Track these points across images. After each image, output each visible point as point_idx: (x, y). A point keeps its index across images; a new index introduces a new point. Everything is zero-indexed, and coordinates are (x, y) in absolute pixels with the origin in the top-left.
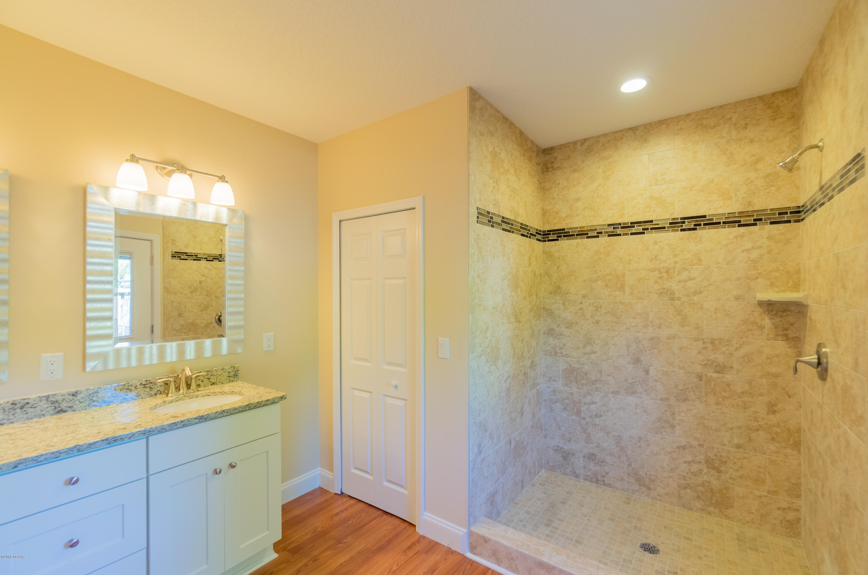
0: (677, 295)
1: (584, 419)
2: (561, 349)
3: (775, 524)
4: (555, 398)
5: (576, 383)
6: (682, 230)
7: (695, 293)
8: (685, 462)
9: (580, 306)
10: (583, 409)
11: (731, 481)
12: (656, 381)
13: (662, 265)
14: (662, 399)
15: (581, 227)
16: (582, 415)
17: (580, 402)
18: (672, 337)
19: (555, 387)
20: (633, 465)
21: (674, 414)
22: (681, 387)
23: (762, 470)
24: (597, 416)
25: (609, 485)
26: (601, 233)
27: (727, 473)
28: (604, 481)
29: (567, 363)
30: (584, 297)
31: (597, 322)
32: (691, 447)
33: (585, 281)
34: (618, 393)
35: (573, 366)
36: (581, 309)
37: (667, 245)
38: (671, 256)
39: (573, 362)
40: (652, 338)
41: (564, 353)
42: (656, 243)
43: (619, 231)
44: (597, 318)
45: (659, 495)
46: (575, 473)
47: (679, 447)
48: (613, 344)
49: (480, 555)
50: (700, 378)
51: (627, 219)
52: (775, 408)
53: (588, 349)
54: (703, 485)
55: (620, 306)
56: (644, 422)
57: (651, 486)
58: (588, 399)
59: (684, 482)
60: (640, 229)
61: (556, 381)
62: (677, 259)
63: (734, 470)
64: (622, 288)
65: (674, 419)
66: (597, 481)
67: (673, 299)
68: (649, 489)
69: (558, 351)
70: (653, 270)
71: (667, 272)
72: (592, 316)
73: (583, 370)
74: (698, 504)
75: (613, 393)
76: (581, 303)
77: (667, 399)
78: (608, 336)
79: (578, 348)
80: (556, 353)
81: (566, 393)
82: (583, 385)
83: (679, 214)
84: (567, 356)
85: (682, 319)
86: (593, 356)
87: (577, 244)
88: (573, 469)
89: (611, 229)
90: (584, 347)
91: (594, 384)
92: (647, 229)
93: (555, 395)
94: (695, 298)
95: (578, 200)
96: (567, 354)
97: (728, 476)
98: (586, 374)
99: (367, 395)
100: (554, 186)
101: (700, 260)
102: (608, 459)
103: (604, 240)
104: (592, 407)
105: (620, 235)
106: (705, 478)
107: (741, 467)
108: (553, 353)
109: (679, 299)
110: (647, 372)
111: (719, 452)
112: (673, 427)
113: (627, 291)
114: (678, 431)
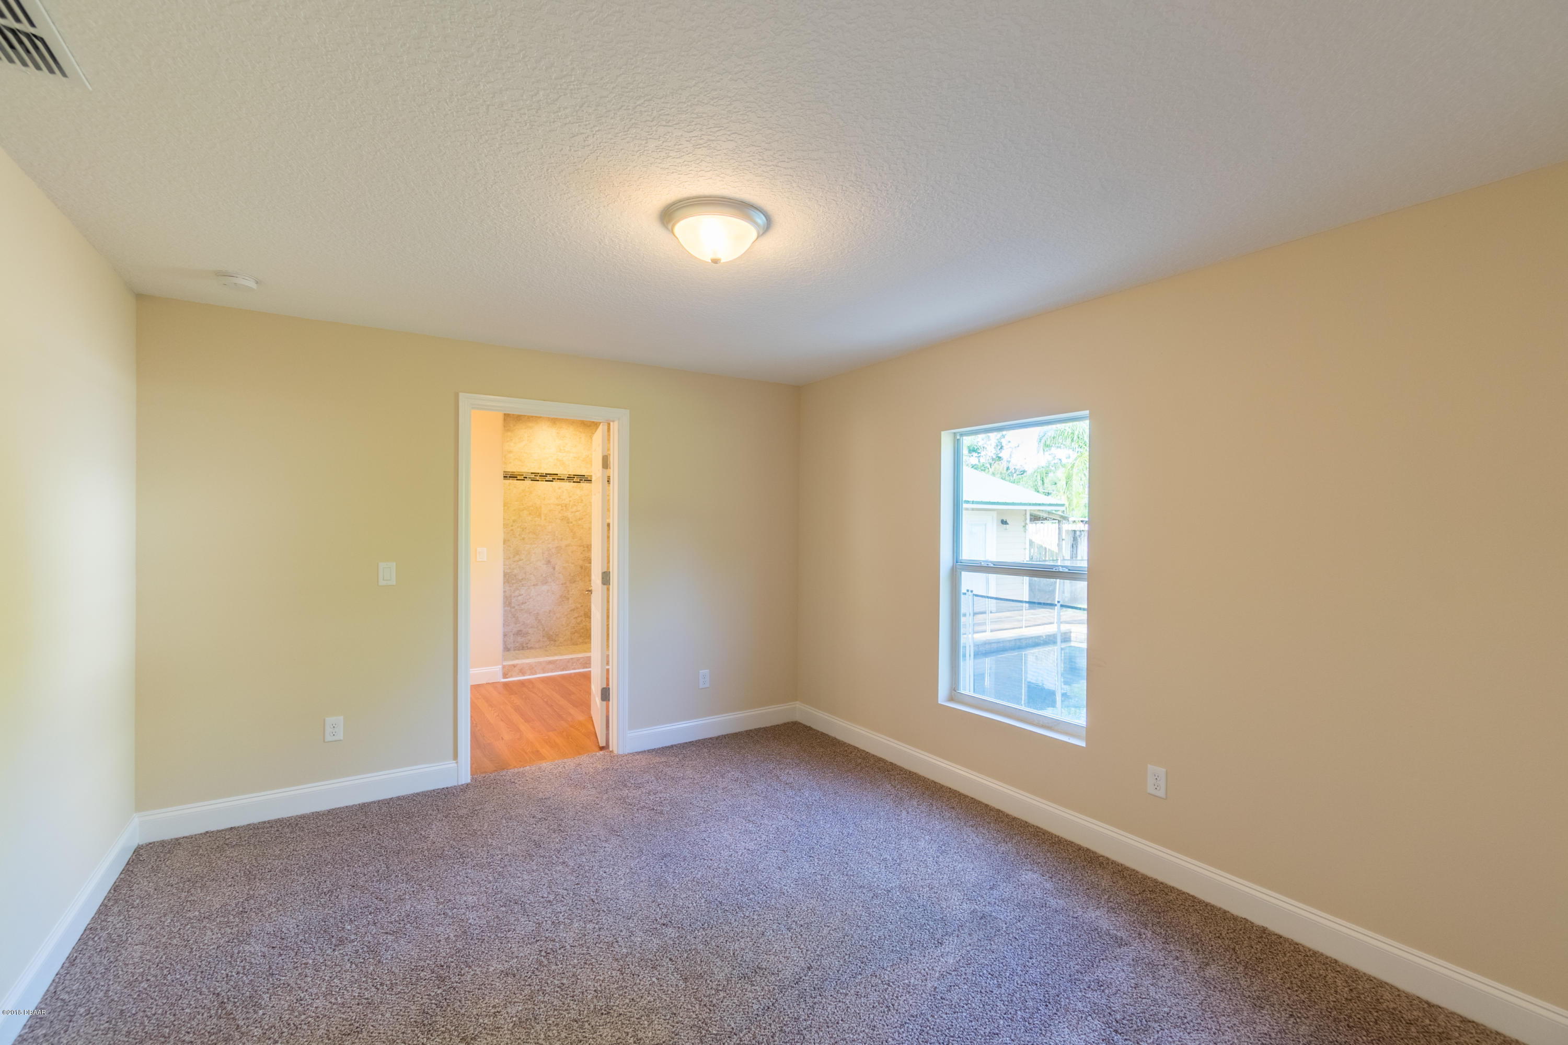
0: (571, 520)
1: (514, 607)
6: (574, 482)
7: (580, 519)
9: (511, 528)
10: (513, 601)
12: (559, 573)
13: (563, 502)
14: (562, 584)
15: (512, 472)
16: (513, 605)
17: (511, 596)
18: (567, 546)
20: (546, 629)
21: (569, 591)
25: (531, 648)
26: (526, 478)
28: (527, 647)
30: (514, 521)
31: (523, 539)
32: (577, 608)
33: (515, 510)
34: (536, 585)
36: (512, 530)
37: (565, 490)
40: (557, 547)
42: (559, 488)
43: (538, 478)
44: (523, 536)
47: (571, 610)
48: (534, 553)
49: (511, 676)
50: (581, 567)
51: (544, 471)
53: (517, 558)
54: (583, 628)
55: (539, 528)
56: (552, 600)
57: (556, 639)
58: (517, 593)
59: (573, 630)
60: (551, 478)
62: (571, 499)
64: (540, 516)
66: (523, 648)
67: (568, 523)
68: (555, 641)
70: (558, 505)
71: (566, 506)
72: (519, 535)
74: (580, 640)
75: (534, 585)
76: (512, 526)
77: (565, 583)
79: (510, 558)
82: (513, 584)
83: (572, 472)
86: (520, 563)
87: (510, 484)
89: (533, 476)
90: (514, 556)
92: (554, 479)
94: (580, 522)
95: (510, 452)
98: (515, 576)
101: (582, 500)
102: (530, 631)
103: (528, 482)
104: (520, 598)
105: (538, 481)
106: (584, 624)
109: (571, 523)
110: (554, 568)
112: (568, 599)
113: (543, 517)
114: (571, 601)
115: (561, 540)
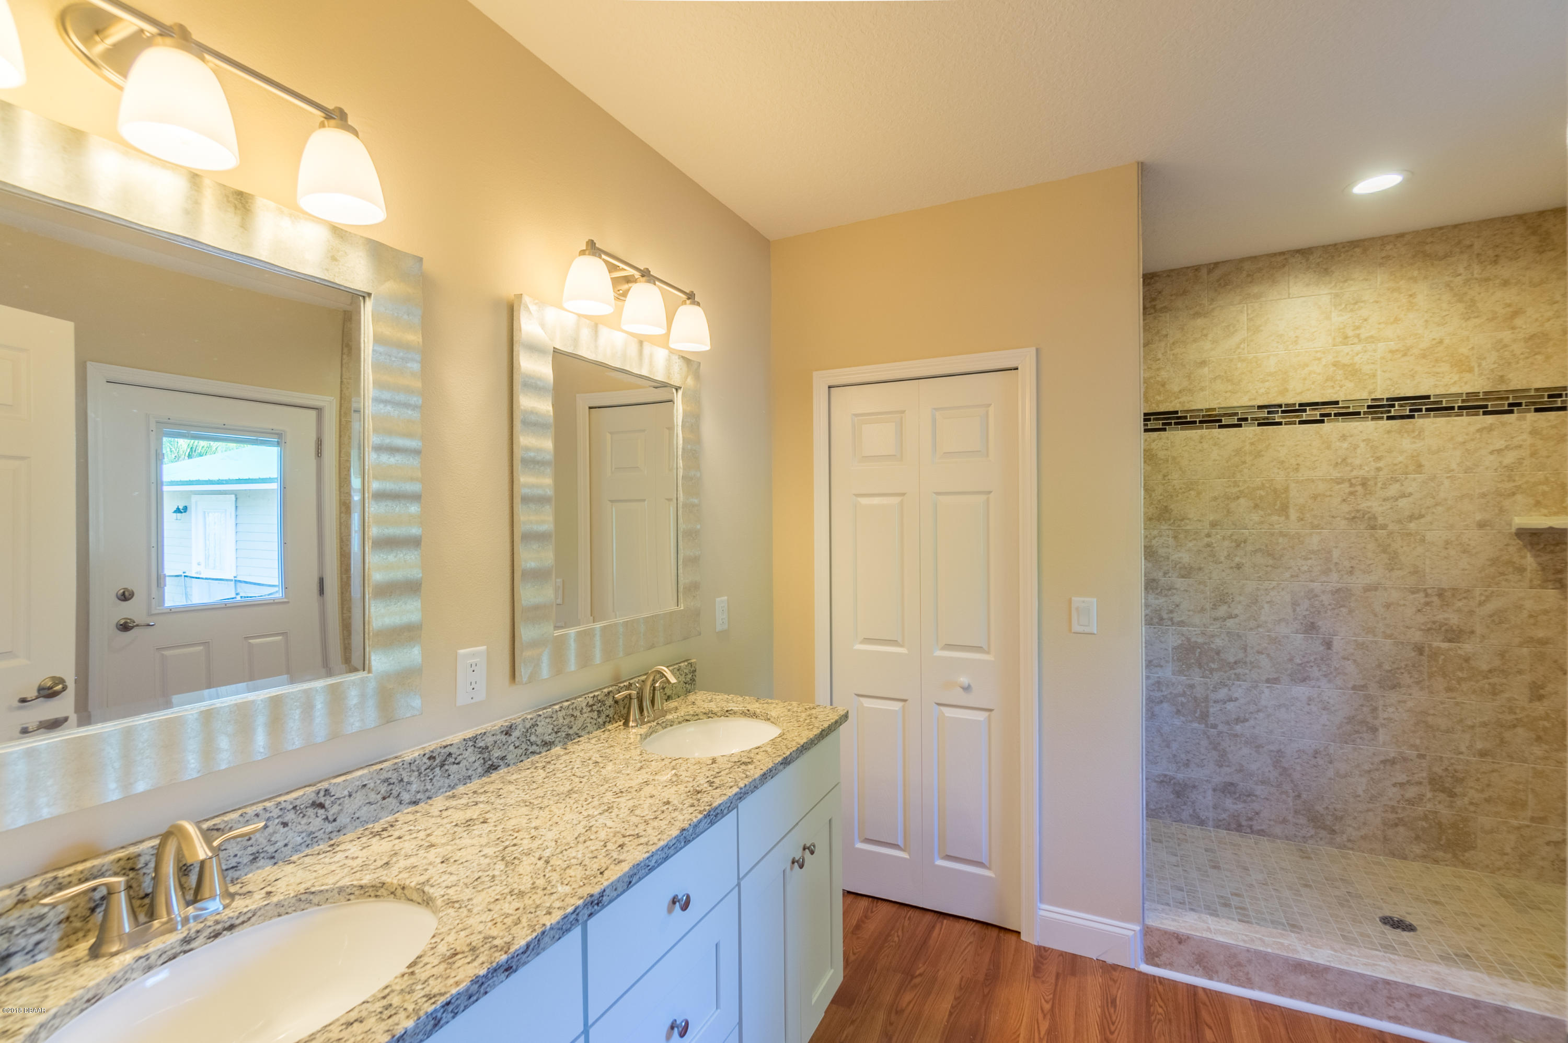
0: (1381, 520)
1: (1215, 726)
2: (1171, 612)
3: (1543, 867)
4: (1158, 694)
5: (1200, 668)
6: (1389, 418)
7: (1412, 518)
8: (1394, 785)
9: (1206, 540)
10: (1211, 710)
11: (1472, 808)
12: (1345, 658)
13: (1354, 473)
14: (1354, 688)
15: (1208, 410)
16: (1211, 720)
17: (1206, 699)
18: (1368, 589)
19: (1159, 677)
20: (1304, 796)
21: (1375, 709)
22: (1387, 667)
23: (1521, 787)
24: (1238, 720)
25: (1261, 833)
26: (1246, 419)
27: (1465, 796)
28: (1251, 827)
29: (1183, 635)
30: (1214, 524)
31: (1239, 567)
32: (1405, 759)
33: (1215, 499)
34: (1276, 681)
35: (1193, 640)
36: (1208, 545)
37: (1364, 441)
38: (1371, 459)
39: (1194, 633)
40: (1338, 591)
41: (1176, 619)
42: (1344, 437)
43: (1278, 417)
44: (1237, 559)
45: (1349, 840)
46: (1199, 817)
47: (1384, 762)
48: (1268, 602)
50: (1420, 650)
51: (1293, 398)
52: (1542, 692)
53: (1222, 610)
54: (1425, 818)
55: (1281, 540)
56: (1324, 725)
57: (1336, 828)
58: (1223, 693)
59: (1392, 816)
60: (1316, 415)
61: (1161, 666)
62: (1381, 464)
63: (1477, 790)
64: (1284, 510)
65: (1376, 718)
66: (1239, 828)
67: (1373, 528)
68: (1333, 832)
69: (1165, 616)
70: (1339, 481)
71: (1364, 485)
72: (1228, 557)
73: (1213, 646)
74: (1417, 849)
75: (1268, 681)
76: (1208, 535)
77: (1364, 687)
78: (1258, 589)
79: (1203, 610)
80: (1162, 619)
81: (1180, 686)
82: (1212, 671)
83: (1382, 391)
84: (1182, 623)
85: (1389, 559)
86: (1230, 623)
87: (1202, 437)
88: (1194, 810)
89: (1264, 414)
90: (1215, 607)
91: (1232, 668)
92: (1329, 415)
93: (1160, 690)
94: (1412, 526)
95: (1203, 363)
96: (1182, 622)
97: (1466, 800)
98: (1218, 653)
99: (896, 706)
100: (1157, 338)
101: (1420, 466)
102: (1259, 790)
103: (1250, 431)
104: (1230, 706)
105: (1280, 424)
106: (1429, 806)
107: (1488, 785)
108: (1156, 620)
109: (1384, 527)
110: (1328, 645)
111: (1452, 764)
112: (1374, 730)
113: (1293, 515)
114: (1382, 736)
115: (1351, 573)
